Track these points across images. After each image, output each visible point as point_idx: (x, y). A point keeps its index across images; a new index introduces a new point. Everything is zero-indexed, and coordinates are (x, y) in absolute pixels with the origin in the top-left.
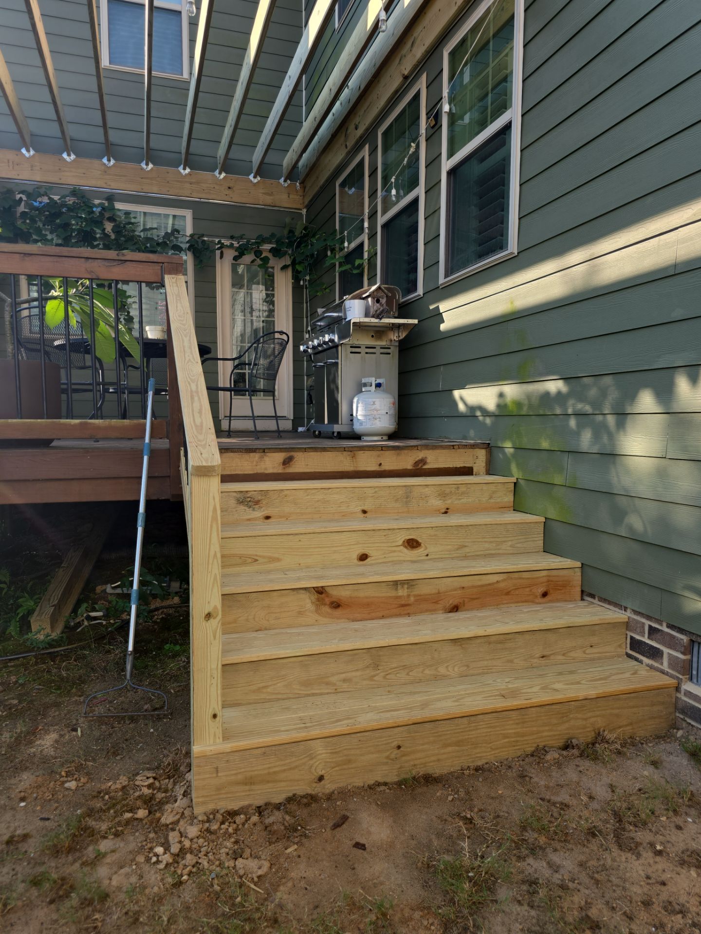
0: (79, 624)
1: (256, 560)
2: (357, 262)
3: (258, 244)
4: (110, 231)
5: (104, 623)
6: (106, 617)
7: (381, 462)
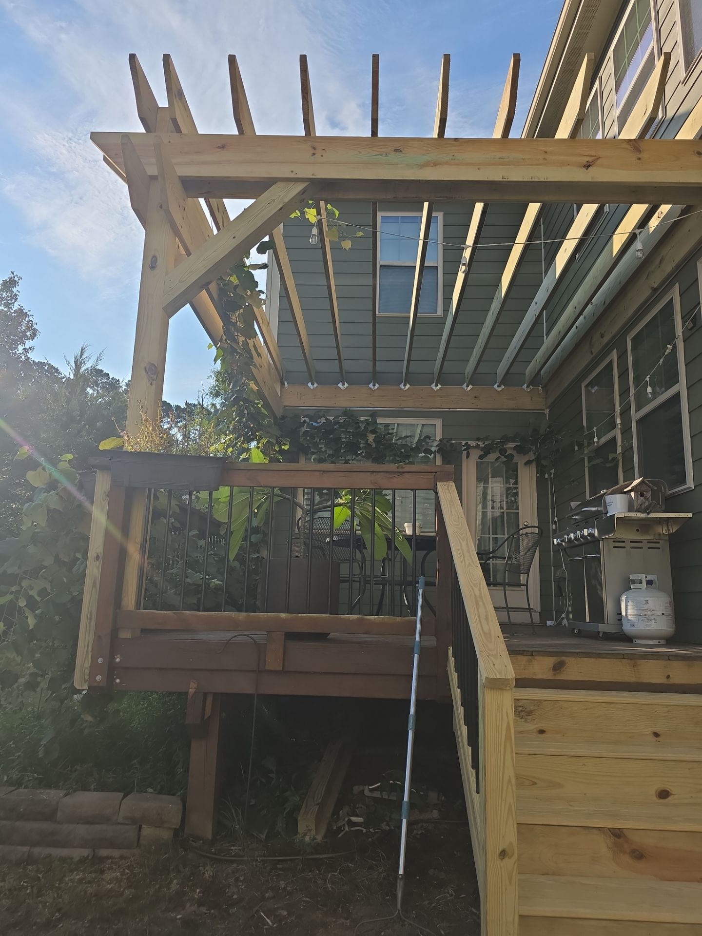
0: (340, 830)
1: (535, 783)
2: (611, 456)
3: (503, 443)
4: (372, 441)
5: (365, 831)
6: (365, 824)
7: (670, 674)
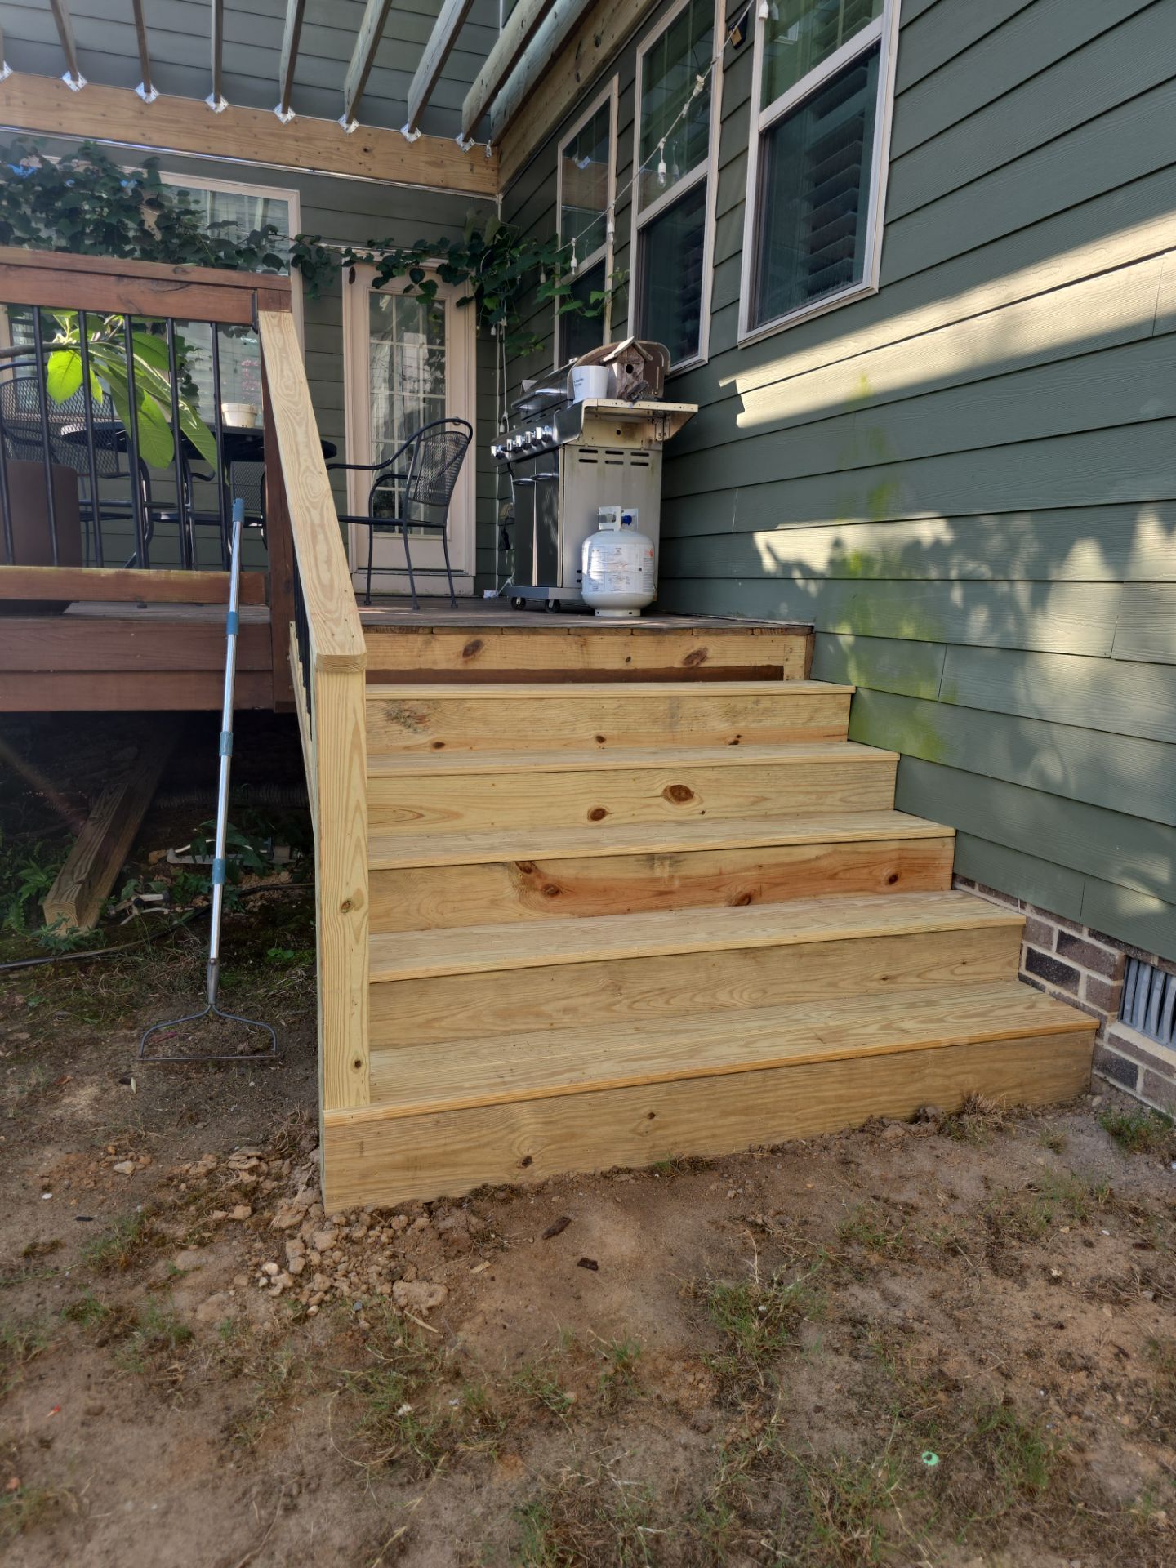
0: (123, 914)
1: (421, 816)
2: (594, 296)
3: (417, 257)
4: (154, 226)
5: (166, 911)
6: (169, 901)
7: (631, 655)
